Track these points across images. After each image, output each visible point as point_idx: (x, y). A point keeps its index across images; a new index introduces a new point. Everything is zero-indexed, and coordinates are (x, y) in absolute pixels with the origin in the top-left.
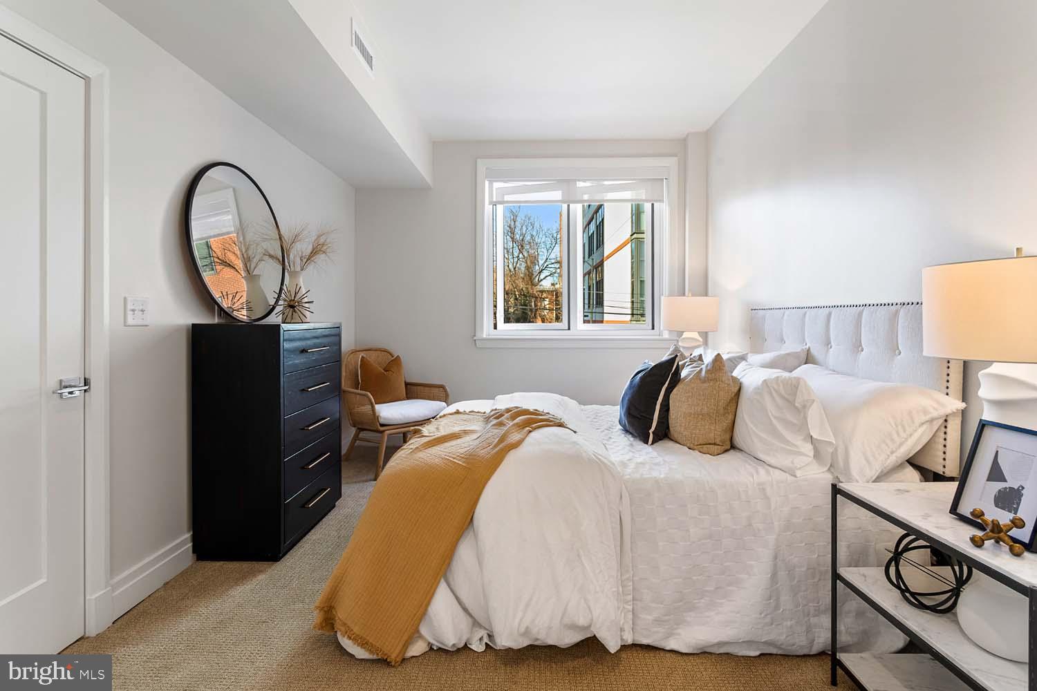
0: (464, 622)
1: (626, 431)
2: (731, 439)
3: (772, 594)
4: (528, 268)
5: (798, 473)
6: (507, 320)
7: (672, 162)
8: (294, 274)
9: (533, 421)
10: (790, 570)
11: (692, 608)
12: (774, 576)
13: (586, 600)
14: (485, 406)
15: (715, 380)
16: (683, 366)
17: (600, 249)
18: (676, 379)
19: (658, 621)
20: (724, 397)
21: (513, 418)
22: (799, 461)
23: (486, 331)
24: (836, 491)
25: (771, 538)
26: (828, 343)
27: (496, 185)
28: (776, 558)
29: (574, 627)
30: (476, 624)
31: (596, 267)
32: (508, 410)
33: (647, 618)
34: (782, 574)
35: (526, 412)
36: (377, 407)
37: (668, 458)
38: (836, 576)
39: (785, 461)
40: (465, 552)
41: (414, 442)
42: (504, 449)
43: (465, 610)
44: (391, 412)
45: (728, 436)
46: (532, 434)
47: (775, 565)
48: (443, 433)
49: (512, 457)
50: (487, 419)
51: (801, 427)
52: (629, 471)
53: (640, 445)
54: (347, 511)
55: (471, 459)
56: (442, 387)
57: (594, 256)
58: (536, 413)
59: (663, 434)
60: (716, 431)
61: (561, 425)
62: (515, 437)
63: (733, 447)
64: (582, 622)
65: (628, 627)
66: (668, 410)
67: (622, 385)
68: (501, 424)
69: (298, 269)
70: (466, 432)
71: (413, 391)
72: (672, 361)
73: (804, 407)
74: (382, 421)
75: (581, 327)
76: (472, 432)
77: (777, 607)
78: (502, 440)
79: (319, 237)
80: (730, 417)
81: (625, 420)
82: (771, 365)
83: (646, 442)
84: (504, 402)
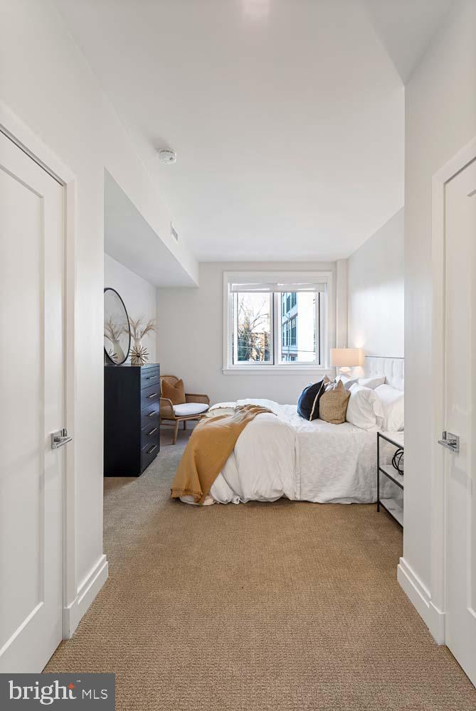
0: (231, 492)
1: (301, 416)
2: (345, 418)
3: (356, 479)
4: (247, 319)
5: (369, 430)
6: (239, 359)
7: (329, 274)
8: (136, 340)
9: (258, 410)
10: (364, 469)
11: (325, 485)
12: (357, 471)
13: (281, 480)
14: (233, 405)
15: (338, 391)
16: (327, 386)
17: (294, 307)
18: (323, 391)
19: (311, 491)
20: (343, 399)
21: (249, 409)
22: (369, 425)
23: (228, 365)
24: (379, 435)
25: (356, 456)
26: (392, 375)
27: (233, 285)
28: (358, 464)
29: (276, 491)
30: (235, 494)
31: (291, 319)
32: (245, 406)
33: (306, 489)
34: (361, 471)
35: (254, 406)
36: (174, 407)
37: (317, 425)
38: (379, 469)
39: (364, 425)
40: (231, 463)
41: (203, 421)
42: (246, 421)
43: (231, 488)
44: (181, 409)
45: (343, 417)
46: (258, 415)
47: (357, 467)
48: (216, 416)
49: (250, 424)
50: (236, 410)
51: (372, 411)
52: (299, 430)
53: (306, 421)
54: (163, 458)
55: (232, 426)
56: (206, 396)
57: (290, 312)
58: (258, 406)
59: (317, 416)
60: (339, 414)
61: (270, 412)
62: (250, 416)
63: (346, 421)
64: (279, 488)
65: (298, 493)
66: (319, 406)
67: (299, 394)
68: (244, 412)
69: (139, 337)
70: (227, 415)
71: (190, 398)
72: (322, 382)
73: (372, 402)
74: (176, 414)
75: (281, 362)
76: (230, 415)
77: (358, 483)
78: (245, 418)
79: (150, 322)
80: (345, 408)
81: (300, 411)
82: (366, 386)
83: (309, 420)
84: (242, 403)
